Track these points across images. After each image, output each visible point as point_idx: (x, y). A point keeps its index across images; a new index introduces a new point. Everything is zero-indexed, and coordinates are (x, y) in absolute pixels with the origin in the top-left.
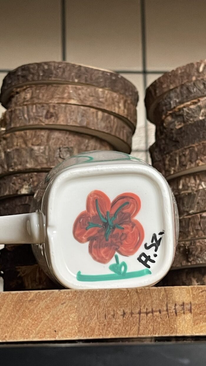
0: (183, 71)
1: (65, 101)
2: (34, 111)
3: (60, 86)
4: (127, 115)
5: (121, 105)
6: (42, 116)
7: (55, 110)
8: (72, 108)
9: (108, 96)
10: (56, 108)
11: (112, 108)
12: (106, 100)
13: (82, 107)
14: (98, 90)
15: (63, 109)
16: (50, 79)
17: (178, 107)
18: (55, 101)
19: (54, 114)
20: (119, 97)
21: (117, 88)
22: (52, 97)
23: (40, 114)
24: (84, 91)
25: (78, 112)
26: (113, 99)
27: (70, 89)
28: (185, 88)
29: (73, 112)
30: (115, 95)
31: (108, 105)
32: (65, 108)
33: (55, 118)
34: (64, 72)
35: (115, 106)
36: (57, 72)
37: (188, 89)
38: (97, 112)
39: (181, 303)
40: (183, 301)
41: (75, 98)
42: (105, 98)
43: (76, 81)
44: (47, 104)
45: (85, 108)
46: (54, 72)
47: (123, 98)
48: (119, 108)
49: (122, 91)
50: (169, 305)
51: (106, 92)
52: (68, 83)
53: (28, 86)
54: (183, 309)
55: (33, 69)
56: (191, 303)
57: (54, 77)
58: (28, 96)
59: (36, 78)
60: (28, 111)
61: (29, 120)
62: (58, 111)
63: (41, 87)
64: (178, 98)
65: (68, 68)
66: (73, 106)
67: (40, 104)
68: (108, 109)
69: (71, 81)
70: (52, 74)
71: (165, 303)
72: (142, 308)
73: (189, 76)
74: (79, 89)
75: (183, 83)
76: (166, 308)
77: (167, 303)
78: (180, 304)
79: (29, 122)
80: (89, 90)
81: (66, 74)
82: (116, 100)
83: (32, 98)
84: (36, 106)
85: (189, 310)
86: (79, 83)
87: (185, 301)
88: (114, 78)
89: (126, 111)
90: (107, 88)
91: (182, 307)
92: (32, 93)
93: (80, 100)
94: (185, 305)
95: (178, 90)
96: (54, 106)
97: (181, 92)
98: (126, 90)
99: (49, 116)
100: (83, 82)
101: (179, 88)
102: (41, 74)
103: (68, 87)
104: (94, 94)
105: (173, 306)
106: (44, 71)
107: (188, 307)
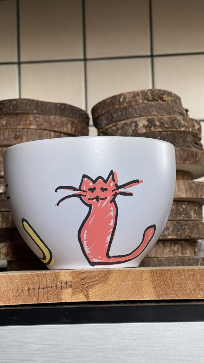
0: (110, 101)
1: (27, 127)
2: (7, 134)
3: (25, 115)
4: (75, 132)
5: (69, 126)
6: (12, 138)
7: (20, 133)
8: (31, 131)
9: (59, 121)
10: (21, 132)
11: (61, 129)
12: (57, 124)
13: (39, 131)
14: (51, 117)
15: (26, 133)
16: (17, 111)
17: (106, 128)
18: (21, 127)
19: (20, 136)
20: (67, 120)
21: (65, 114)
22: (19, 124)
23: (11, 137)
24: (40, 119)
25: (36, 134)
26: (62, 122)
27: (31, 118)
28: (110, 114)
29: (33, 134)
30: (64, 119)
31: (59, 127)
32: (27, 132)
33: (20, 140)
34: (26, 106)
35: (64, 127)
36: (22, 106)
37: (111, 115)
38: (50, 133)
41: (34, 124)
42: (56, 122)
43: (35, 112)
44: (15, 129)
45: (42, 131)
46: (20, 106)
47: (70, 120)
48: (67, 128)
49: (71, 115)
51: (57, 118)
52: (29, 114)
53: (4, 116)
55: (6, 103)
57: (20, 110)
58: (4, 123)
59: (8, 110)
60: (3, 134)
61: (4, 140)
62: (22, 134)
63: (12, 116)
64: (106, 121)
65: (29, 103)
66: (33, 130)
67: (11, 128)
68: (58, 130)
69: (31, 112)
70: (18, 108)
72: (40, 285)
73: (113, 105)
74: (38, 117)
75: (110, 110)
79: (4, 142)
80: (44, 117)
81: (28, 107)
82: (65, 122)
83: (6, 124)
84: (8, 131)
86: (37, 113)
88: (63, 107)
89: (73, 129)
90: (58, 115)
91: (66, 284)
92: (7, 121)
93: (38, 125)
95: (106, 115)
96: (20, 131)
97: (107, 116)
98: (73, 114)
99: (16, 138)
100: (40, 112)
101: (106, 113)
102: (11, 108)
103: (30, 116)
104: (48, 121)
106: (13, 106)
107: (69, 284)
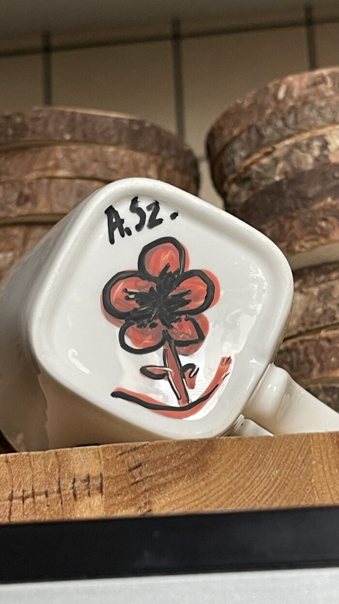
1: (49, 173)
3: (43, 149)
6: (11, 203)
7: (33, 189)
9: (126, 159)
10: (34, 187)
12: (122, 165)
13: (78, 182)
14: (106, 151)
15: (45, 188)
17: (244, 164)
18: (33, 175)
19: (31, 197)
20: (148, 159)
22: (29, 170)
23: (9, 200)
24: (80, 154)
25: (71, 190)
26: (135, 164)
27: (59, 152)
28: (253, 130)
29: (63, 189)
30: (138, 156)
32: (49, 185)
33: (32, 204)
34: (46, 125)
36: (36, 126)
37: (258, 131)
39: (84, 477)
40: (87, 473)
41: (66, 166)
42: (119, 163)
43: (68, 137)
44: (20, 182)
45: (84, 182)
46: (31, 127)
47: (155, 161)
50: (62, 482)
51: (122, 152)
52: (53, 143)
54: (88, 487)
56: (101, 475)
57: (31, 136)
59: (3, 140)
62: (37, 191)
64: (244, 150)
65: (54, 118)
66: (63, 181)
67: (9, 182)
69: (58, 139)
70: (27, 130)
71: (55, 479)
72: (14, 490)
73: (261, 109)
75: (252, 123)
76: (58, 487)
77: (59, 478)
78: (82, 478)
80: (90, 152)
81: (51, 129)
82: (141, 164)
85: (97, 489)
86: (73, 141)
87: (90, 472)
88: (136, 127)
90: (123, 147)
91: (86, 483)
93: (75, 169)
94: (91, 480)
96: (31, 185)
97: (247, 138)
99: (22, 201)
100: (80, 138)
101: (246, 133)
103: (56, 150)
104: (99, 158)
105: (70, 482)
106: (15, 128)
107: (97, 483)
